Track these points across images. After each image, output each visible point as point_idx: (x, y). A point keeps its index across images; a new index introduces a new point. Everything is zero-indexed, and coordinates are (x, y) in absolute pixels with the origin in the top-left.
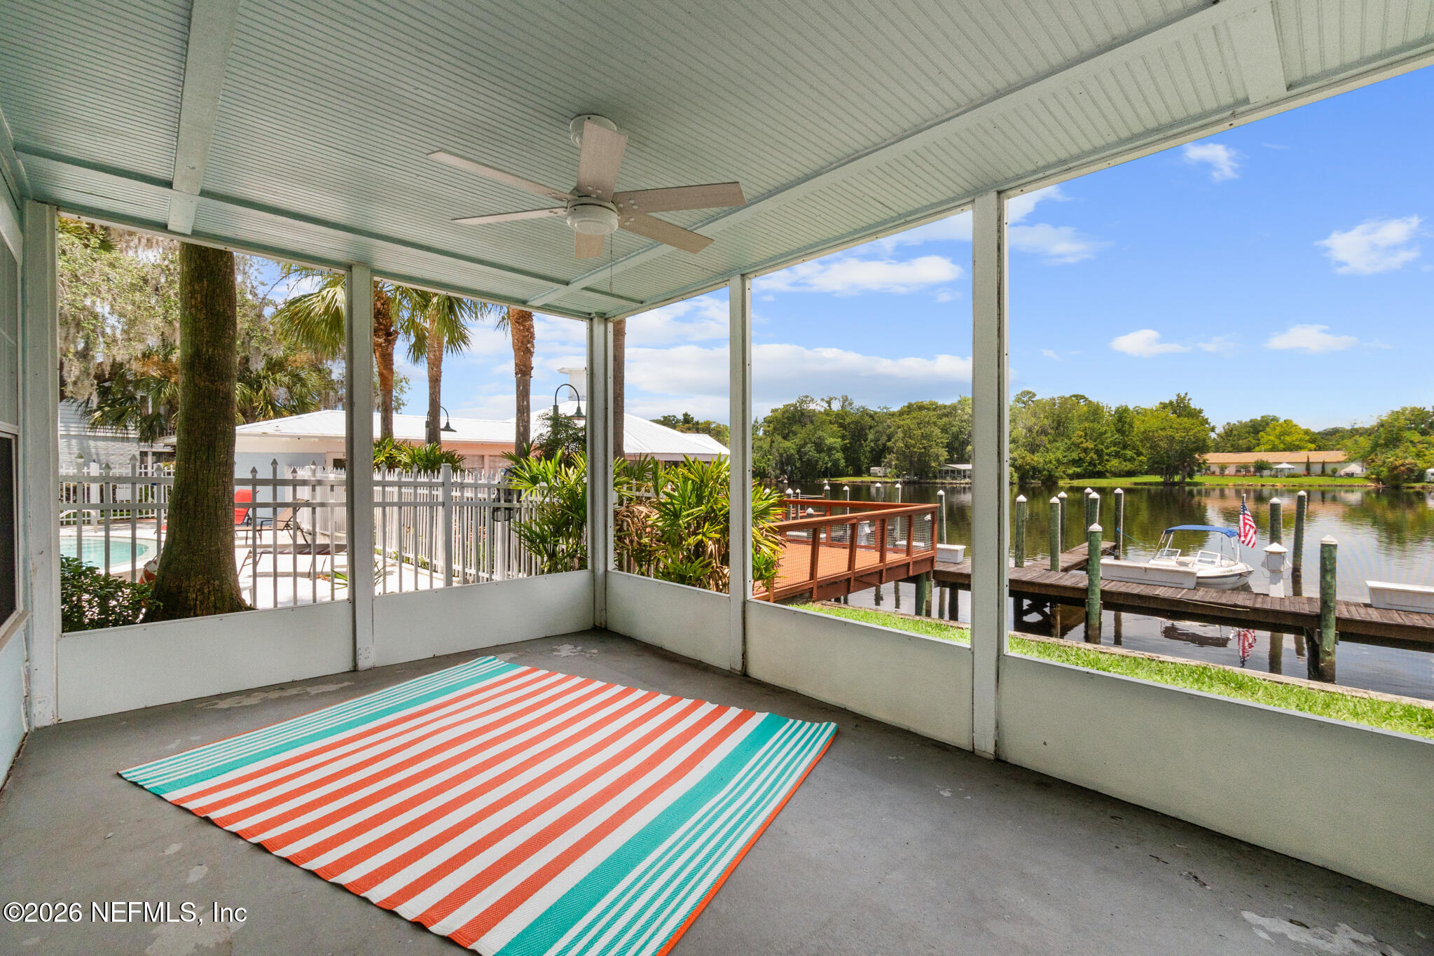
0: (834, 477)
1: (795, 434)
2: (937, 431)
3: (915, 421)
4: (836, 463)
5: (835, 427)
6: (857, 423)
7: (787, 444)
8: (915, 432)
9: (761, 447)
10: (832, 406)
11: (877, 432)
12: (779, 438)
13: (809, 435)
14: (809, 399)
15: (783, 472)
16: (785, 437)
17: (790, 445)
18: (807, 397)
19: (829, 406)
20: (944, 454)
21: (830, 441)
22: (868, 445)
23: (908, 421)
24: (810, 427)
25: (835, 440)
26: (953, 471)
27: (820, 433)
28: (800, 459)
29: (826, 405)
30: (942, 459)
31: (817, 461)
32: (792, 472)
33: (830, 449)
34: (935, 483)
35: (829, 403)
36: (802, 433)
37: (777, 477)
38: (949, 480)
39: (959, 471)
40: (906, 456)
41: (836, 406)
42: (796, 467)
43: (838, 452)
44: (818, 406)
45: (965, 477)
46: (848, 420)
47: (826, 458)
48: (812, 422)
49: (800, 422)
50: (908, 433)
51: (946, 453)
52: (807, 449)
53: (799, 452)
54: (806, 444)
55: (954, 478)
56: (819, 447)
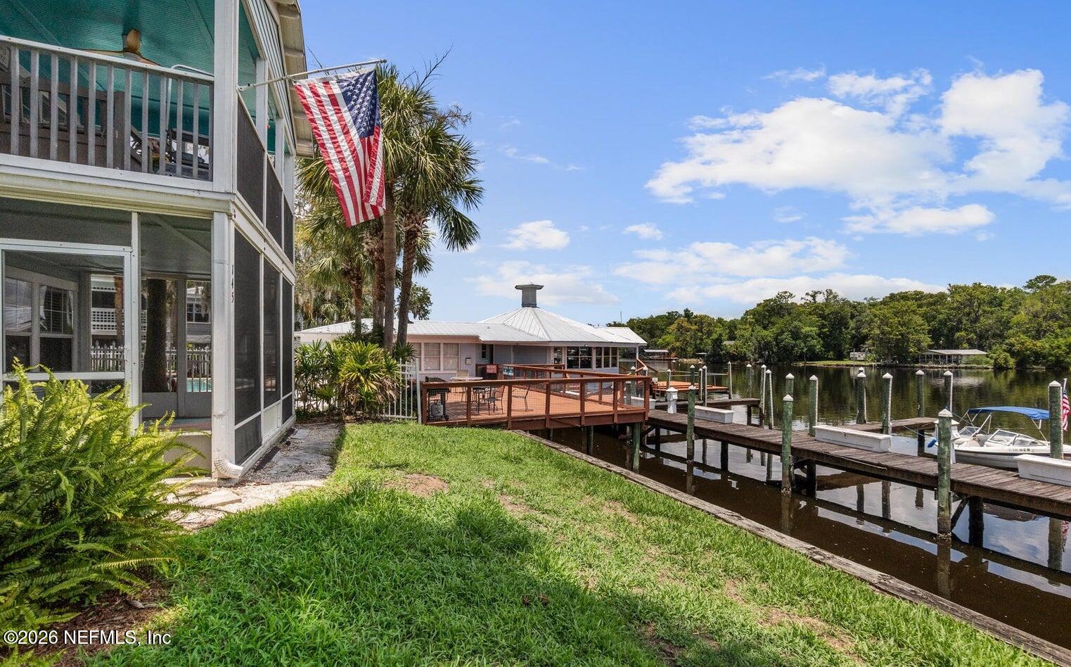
0: (810, 360)
1: (773, 324)
2: (918, 320)
3: (891, 310)
4: (811, 349)
5: (815, 318)
6: (837, 313)
7: (765, 333)
8: (891, 320)
9: (743, 336)
10: (817, 300)
11: (858, 321)
12: (758, 328)
13: (786, 325)
14: (788, 294)
15: (761, 356)
16: (765, 328)
17: (768, 334)
18: (786, 292)
19: (814, 299)
20: (927, 340)
21: (806, 329)
22: (848, 334)
23: (886, 311)
24: (787, 318)
25: (812, 329)
26: (936, 356)
27: (796, 323)
28: (777, 345)
29: (810, 298)
30: (924, 344)
31: (793, 347)
32: (769, 356)
33: (807, 336)
34: (914, 367)
35: (814, 297)
36: (780, 322)
37: (755, 360)
38: (931, 364)
39: (943, 356)
40: (882, 341)
41: (820, 299)
42: (773, 351)
43: (813, 339)
44: (798, 300)
45: (950, 361)
46: (827, 311)
47: (802, 345)
48: (789, 314)
49: (779, 313)
50: (884, 321)
51: (929, 339)
52: (784, 336)
53: (776, 339)
54: (783, 332)
55: (938, 363)
56: (796, 335)
